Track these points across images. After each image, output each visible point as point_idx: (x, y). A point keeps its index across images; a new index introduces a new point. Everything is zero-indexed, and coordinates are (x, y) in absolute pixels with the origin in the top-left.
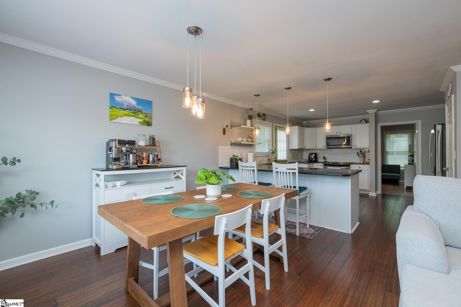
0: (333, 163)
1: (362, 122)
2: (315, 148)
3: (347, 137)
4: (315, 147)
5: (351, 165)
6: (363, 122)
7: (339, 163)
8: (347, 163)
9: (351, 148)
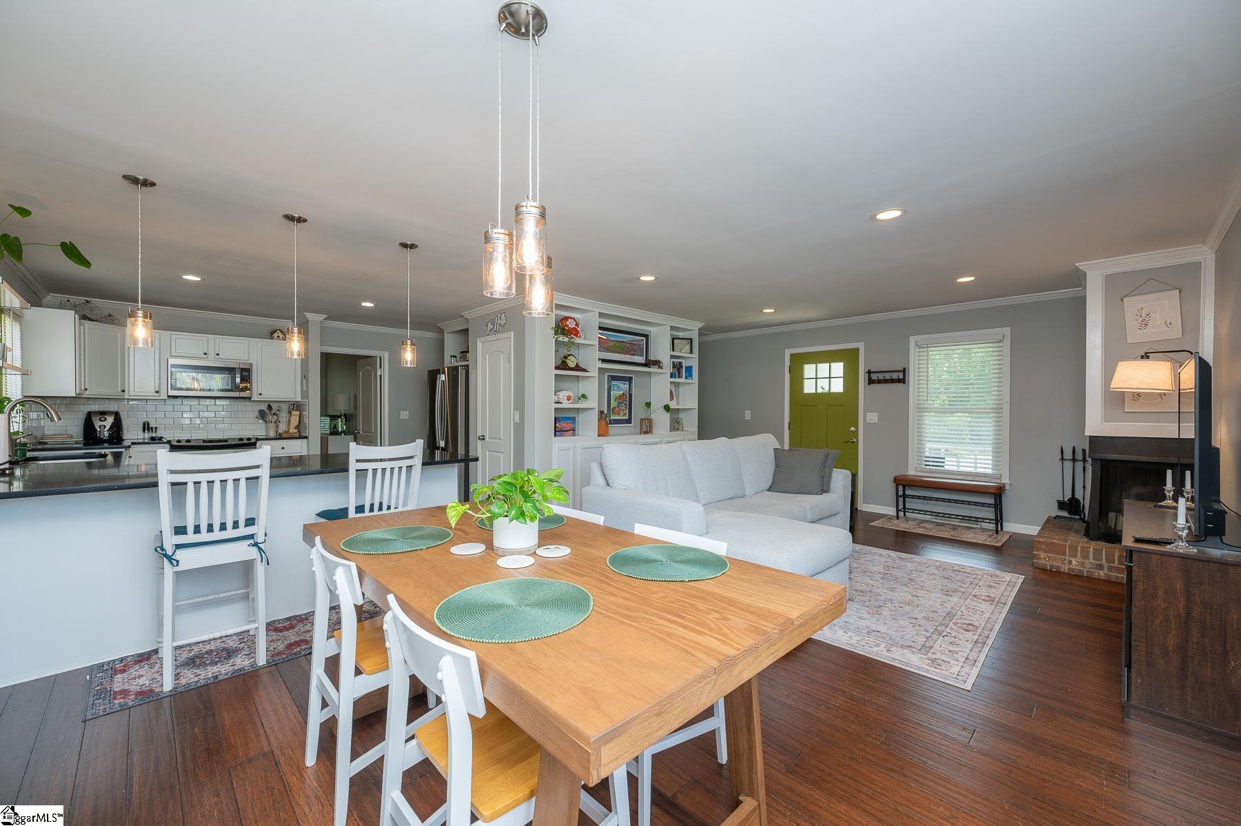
0: (204, 441)
1: (275, 335)
2: (122, 393)
3: (243, 370)
4: (120, 390)
5: (258, 443)
6: (278, 336)
7: (226, 441)
8: (249, 439)
9: (250, 398)
